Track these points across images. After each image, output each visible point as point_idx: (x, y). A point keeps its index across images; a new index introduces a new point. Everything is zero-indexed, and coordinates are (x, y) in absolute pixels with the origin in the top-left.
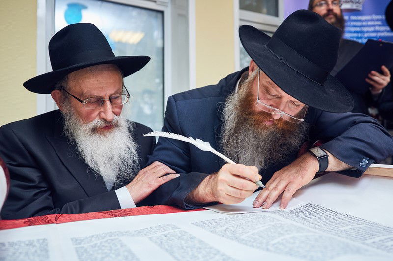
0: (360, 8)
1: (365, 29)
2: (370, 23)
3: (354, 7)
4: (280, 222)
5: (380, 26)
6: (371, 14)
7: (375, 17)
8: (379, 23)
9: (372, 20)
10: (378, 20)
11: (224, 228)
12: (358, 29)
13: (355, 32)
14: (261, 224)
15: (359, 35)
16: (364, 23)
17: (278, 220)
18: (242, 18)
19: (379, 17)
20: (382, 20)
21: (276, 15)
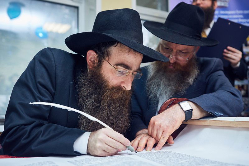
0: (227, 5)
5: (242, 18)
6: (235, 10)
7: (238, 12)
8: (242, 16)
9: (236, 14)
10: (240, 14)
19: (241, 12)
20: (243, 14)
21: (167, 10)
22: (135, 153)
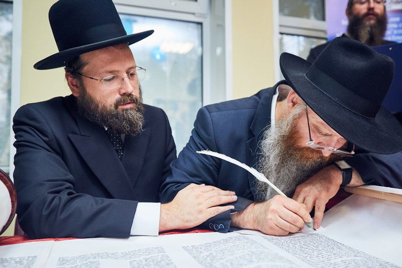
18: (282, 24)
21: (323, 18)
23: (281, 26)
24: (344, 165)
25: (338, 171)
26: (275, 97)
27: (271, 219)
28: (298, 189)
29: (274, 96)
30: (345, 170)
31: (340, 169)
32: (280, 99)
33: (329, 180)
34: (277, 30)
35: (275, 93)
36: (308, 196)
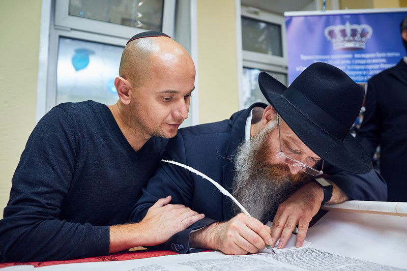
0: (363, 46)
1: (370, 67)
2: (374, 61)
3: (358, 45)
4: (271, 265)
5: (384, 63)
6: (375, 52)
7: (379, 55)
8: (384, 60)
9: (376, 58)
10: (382, 58)
11: (211, 266)
12: (363, 67)
13: (360, 70)
14: (250, 265)
15: (364, 73)
16: (369, 61)
17: (269, 263)
18: (246, 58)
19: (383, 55)
20: (386, 58)
21: (281, 55)
22: (272, 252)
23: (244, 60)
24: (324, 182)
25: (319, 188)
26: (249, 120)
27: (230, 236)
28: (281, 208)
29: (248, 118)
30: (326, 187)
31: (321, 186)
32: (254, 122)
33: (311, 199)
34: (241, 64)
35: (248, 115)
36: (292, 214)
